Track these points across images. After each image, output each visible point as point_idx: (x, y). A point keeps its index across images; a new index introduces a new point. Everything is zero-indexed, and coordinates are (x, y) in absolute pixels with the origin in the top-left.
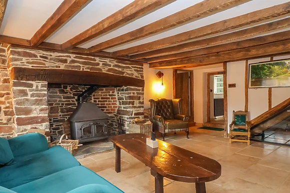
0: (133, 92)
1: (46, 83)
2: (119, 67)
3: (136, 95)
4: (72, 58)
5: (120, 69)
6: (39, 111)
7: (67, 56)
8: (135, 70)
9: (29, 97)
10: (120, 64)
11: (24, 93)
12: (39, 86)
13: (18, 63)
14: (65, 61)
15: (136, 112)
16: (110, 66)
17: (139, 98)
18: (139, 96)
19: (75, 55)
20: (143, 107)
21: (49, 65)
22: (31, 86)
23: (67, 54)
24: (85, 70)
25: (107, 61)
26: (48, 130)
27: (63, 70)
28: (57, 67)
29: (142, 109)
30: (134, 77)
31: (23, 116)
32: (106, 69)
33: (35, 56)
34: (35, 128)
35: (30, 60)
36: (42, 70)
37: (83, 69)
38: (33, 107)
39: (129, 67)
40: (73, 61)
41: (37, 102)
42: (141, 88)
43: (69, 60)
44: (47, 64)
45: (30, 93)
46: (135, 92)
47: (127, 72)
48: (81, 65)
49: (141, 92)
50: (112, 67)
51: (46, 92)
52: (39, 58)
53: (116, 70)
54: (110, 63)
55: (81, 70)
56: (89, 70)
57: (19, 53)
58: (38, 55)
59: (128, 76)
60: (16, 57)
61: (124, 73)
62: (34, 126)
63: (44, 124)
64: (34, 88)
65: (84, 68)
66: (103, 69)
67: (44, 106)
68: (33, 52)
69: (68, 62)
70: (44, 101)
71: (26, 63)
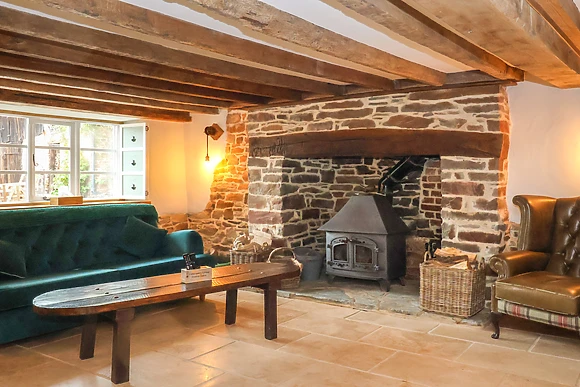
0: (458, 171)
1: (282, 158)
2: (418, 108)
3: (466, 180)
4: (321, 109)
5: (420, 115)
6: (272, 204)
7: (313, 108)
8: (467, 110)
9: (261, 182)
10: (420, 101)
11: (257, 175)
12: (273, 161)
13: (254, 131)
14: (309, 117)
15: (466, 230)
16: (395, 110)
17: (479, 190)
18: (479, 182)
19: (323, 104)
20: (494, 218)
21: (289, 128)
22: (264, 164)
23: (312, 105)
24: (341, 128)
25: (388, 100)
26: (281, 237)
27: (305, 134)
28: (297, 129)
29: (489, 223)
30: (464, 129)
31: (255, 210)
32: (386, 119)
33: (272, 117)
34: (267, 231)
35: (267, 124)
36: (278, 138)
37: (337, 127)
38: (266, 196)
39: (447, 105)
40: (322, 115)
41: (270, 190)
42: (487, 160)
43: (316, 113)
44: (286, 127)
45: (263, 175)
46: (465, 172)
47: (441, 117)
48: (334, 120)
49: (486, 170)
50: (400, 113)
51: (280, 174)
52: (277, 119)
53: (410, 118)
54: (394, 105)
55: (334, 129)
56: (347, 128)
57: (255, 118)
58: (276, 115)
59: (444, 128)
60: (253, 123)
61: (432, 121)
62: (266, 226)
63: (277, 225)
64: (268, 167)
65: (340, 125)
66: (376, 122)
67: (277, 197)
68: (270, 112)
69: (315, 117)
70: (278, 189)
71: (261, 130)
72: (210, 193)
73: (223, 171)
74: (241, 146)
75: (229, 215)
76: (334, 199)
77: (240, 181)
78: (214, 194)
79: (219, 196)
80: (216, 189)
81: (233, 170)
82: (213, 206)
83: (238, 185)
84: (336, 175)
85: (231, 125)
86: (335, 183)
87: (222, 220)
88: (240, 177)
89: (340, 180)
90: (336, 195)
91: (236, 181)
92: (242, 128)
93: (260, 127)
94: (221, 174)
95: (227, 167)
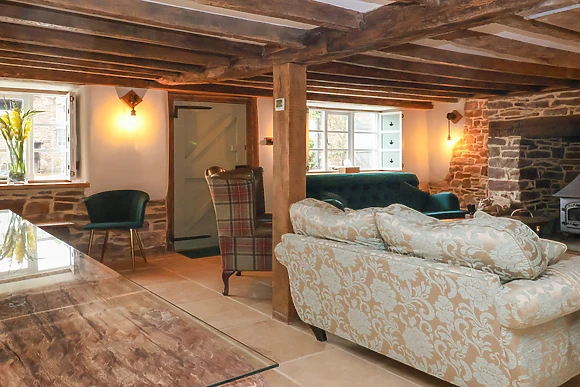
1: (519, 138)
4: (556, 98)
6: (510, 175)
7: (549, 97)
9: (501, 157)
11: (496, 152)
12: (512, 142)
13: (493, 116)
14: (546, 105)
19: (559, 93)
21: (526, 114)
22: (504, 142)
23: (547, 94)
24: (575, 113)
26: (519, 201)
27: (542, 118)
28: (534, 114)
31: (495, 179)
33: (510, 105)
34: (506, 196)
35: (505, 110)
36: (516, 122)
37: (571, 112)
38: (505, 169)
40: (557, 103)
41: (508, 163)
43: (551, 101)
44: (523, 113)
45: (502, 151)
48: (568, 107)
51: (517, 151)
52: (515, 107)
55: (568, 114)
57: (494, 106)
58: (514, 103)
60: (492, 110)
62: (504, 192)
63: (515, 192)
64: (507, 145)
65: (574, 111)
67: (515, 169)
68: (508, 100)
69: (550, 104)
70: (516, 163)
71: (500, 115)
72: (449, 166)
73: (462, 148)
74: (478, 128)
75: (467, 184)
76: (564, 172)
77: (478, 157)
78: (453, 167)
79: (457, 169)
80: (455, 163)
81: (470, 148)
82: (453, 176)
83: (475, 160)
84: (566, 151)
85: (469, 111)
86: (565, 158)
87: (460, 188)
88: (478, 153)
89: (569, 156)
90: (565, 168)
91: (473, 156)
92: (479, 113)
93: (499, 113)
94: (460, 151)
95: (465, 145)
